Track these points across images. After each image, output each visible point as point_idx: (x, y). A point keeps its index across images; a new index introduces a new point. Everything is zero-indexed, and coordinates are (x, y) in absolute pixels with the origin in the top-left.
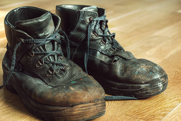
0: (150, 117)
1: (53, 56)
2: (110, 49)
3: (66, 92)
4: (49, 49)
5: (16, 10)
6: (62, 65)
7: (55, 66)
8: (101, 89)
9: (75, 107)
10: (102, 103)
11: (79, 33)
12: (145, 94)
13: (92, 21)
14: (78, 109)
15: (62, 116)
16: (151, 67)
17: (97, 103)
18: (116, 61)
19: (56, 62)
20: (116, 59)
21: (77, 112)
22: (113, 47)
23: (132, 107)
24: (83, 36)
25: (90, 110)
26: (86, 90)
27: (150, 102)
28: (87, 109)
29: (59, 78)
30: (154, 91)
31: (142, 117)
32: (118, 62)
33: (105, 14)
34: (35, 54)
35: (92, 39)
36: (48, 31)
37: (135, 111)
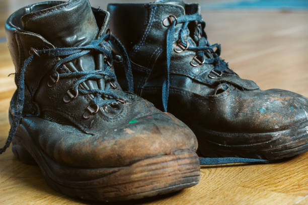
0: (292, 188)
1: (96, 80)
2: (211, 72)
3: (118, 138)
4: (87, 66)
5: (29, 9)
6: (115, 98)
7: (101, 99)
9: (135, 165)
10: (192, 158)
11: (149, 47)
12: (282, 150)
13: (173, 22)
14: (140, 169)
16: (290, 99)
17: (181, 156)
18: (221, 91)
19: (102, 91)
20: (221, 87)
21: (139, 175)
22: (217, 69)
23: (256, 174)
24: (158, 50)
25: (167, 169)
26: (157, 131)
28: (160, 169)
29: (107, 119)
30: (300, 142)
31: (275, 189)
32: (225, 94)
33: (199, 12)
34: (61, 78)
35: (176, 55)
36: (85, 33)
37: (262, 180)
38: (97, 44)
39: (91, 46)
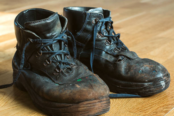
0: (153, 114)
1: (60, 55)
2: (115, 48)
3: (72, 89)
4: (56, 48)
6: (68, 64)
7: (62, 65)
8: (106, 86)
9: (80, 104)
10: (107, 100)
11: (85, 34)
12: (148, 92)
13: (98, 22)
14: (83, 106)
15: (68, 112)
16: (154, 67)
17: (102, 100)
18: (120, 60)
19: (63, 61)
20: (120, 58)
21: (82, 109)
22: (118, 47)
24: (89, 36)
25: (95, 106)
26: (91, 87)
27: (153, 99)
28: (92, 106)
29: (65, 76)
30: (157, 89)
31: (144, 114)
32: (122, 62)
34: (43, 53)
35: (98, 39)
36: (56, 32)
37: (138, 108)
38: (61, 37)
39: (58, 38)
